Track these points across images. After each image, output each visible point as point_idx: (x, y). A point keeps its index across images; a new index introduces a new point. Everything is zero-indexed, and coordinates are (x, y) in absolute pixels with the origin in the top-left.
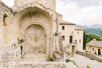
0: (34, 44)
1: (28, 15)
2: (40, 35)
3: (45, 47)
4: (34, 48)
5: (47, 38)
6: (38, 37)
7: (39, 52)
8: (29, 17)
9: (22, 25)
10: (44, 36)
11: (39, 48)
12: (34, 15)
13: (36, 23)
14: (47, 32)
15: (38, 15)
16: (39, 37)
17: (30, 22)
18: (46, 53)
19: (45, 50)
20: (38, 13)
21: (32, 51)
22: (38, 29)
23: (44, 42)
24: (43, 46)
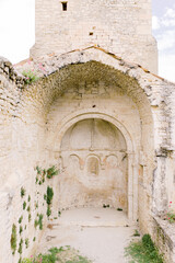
0: (90, 180)
1: (72, 90)
2: (108, 153)
3: (124, 192)
4: (90, 194)
5: (130, 161)
6: (102, 159)
7: (105, 207)
8: (74, 98)
9: (51, 122)
11: (103, 194)
12: (89, 91)
13: (95, 116)
14: (129, 143)
15: (102, 91)
16: (105, 160)
18: (127, 213)
19: (124, 200)
20: (101, 83)
21: (81, 202)
22: (100, 135)
23: (120, 174)
24: (118, 189)
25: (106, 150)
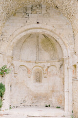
0: (35, 86)
1: (22, 11)
2: (49, 64)
3: (62, 93)
4: (35, 97)
5: (66, 66)
6: (45, 69)
7: (47, 106)
8: (23, 17)
9: (5, 34)
10: (58, 64)
11: (46, 97)
12: (35, 12)
13: (39, 31)
14: (64, 51)
15: (44, 12)
16: (47, 70)
17: (26, 27)
18: (64, 109)
19: (61, 100)
20: (44, 6)
21: (29, 102)
23: (58, 79)
24: (57, 91)
25: (47, 62)
